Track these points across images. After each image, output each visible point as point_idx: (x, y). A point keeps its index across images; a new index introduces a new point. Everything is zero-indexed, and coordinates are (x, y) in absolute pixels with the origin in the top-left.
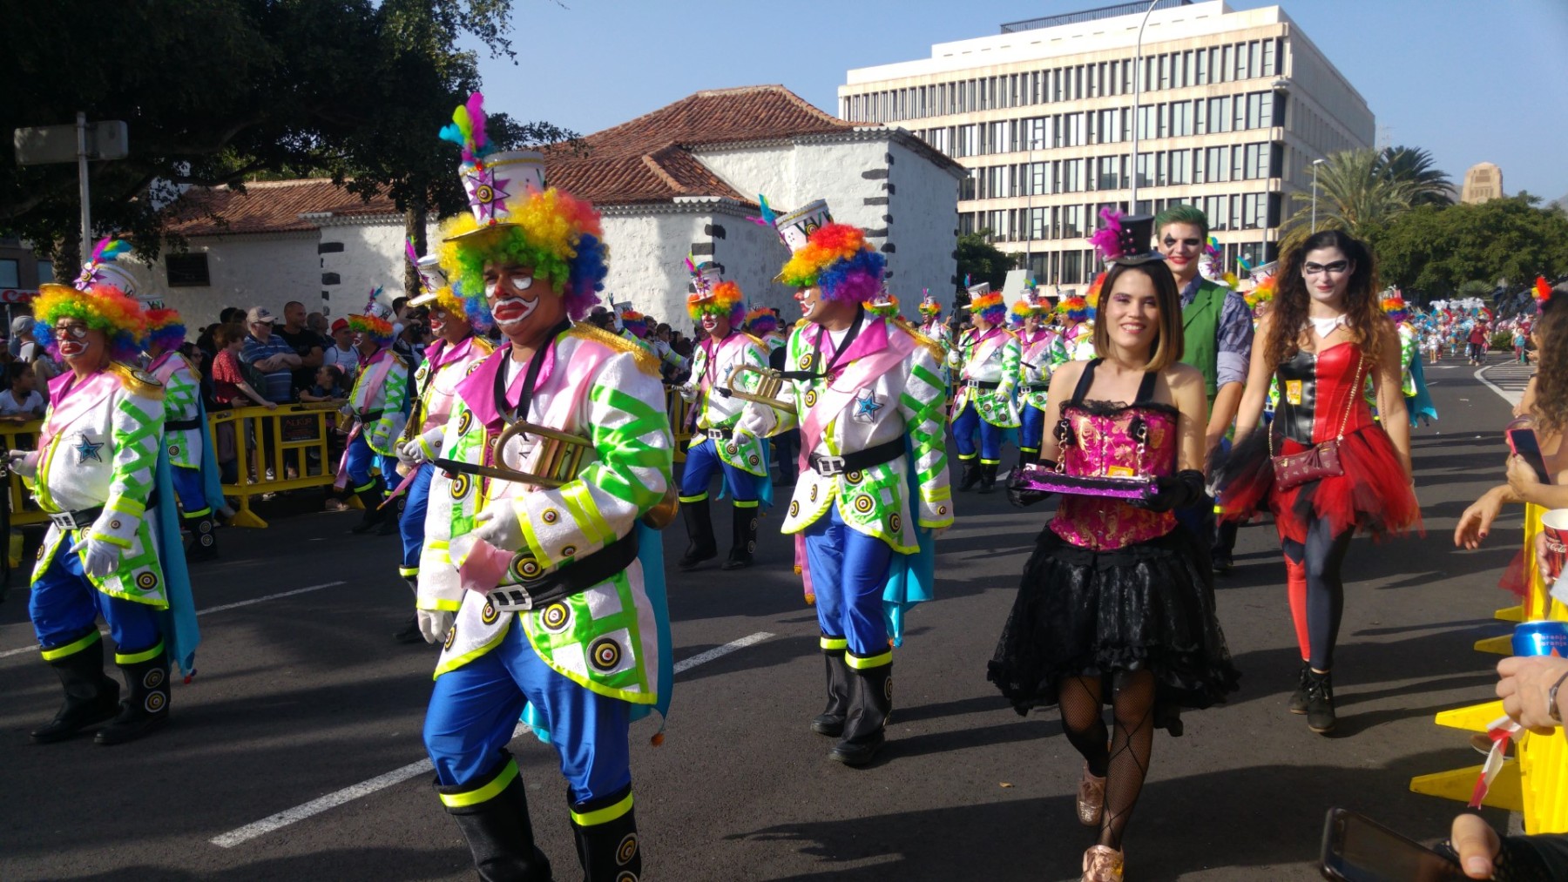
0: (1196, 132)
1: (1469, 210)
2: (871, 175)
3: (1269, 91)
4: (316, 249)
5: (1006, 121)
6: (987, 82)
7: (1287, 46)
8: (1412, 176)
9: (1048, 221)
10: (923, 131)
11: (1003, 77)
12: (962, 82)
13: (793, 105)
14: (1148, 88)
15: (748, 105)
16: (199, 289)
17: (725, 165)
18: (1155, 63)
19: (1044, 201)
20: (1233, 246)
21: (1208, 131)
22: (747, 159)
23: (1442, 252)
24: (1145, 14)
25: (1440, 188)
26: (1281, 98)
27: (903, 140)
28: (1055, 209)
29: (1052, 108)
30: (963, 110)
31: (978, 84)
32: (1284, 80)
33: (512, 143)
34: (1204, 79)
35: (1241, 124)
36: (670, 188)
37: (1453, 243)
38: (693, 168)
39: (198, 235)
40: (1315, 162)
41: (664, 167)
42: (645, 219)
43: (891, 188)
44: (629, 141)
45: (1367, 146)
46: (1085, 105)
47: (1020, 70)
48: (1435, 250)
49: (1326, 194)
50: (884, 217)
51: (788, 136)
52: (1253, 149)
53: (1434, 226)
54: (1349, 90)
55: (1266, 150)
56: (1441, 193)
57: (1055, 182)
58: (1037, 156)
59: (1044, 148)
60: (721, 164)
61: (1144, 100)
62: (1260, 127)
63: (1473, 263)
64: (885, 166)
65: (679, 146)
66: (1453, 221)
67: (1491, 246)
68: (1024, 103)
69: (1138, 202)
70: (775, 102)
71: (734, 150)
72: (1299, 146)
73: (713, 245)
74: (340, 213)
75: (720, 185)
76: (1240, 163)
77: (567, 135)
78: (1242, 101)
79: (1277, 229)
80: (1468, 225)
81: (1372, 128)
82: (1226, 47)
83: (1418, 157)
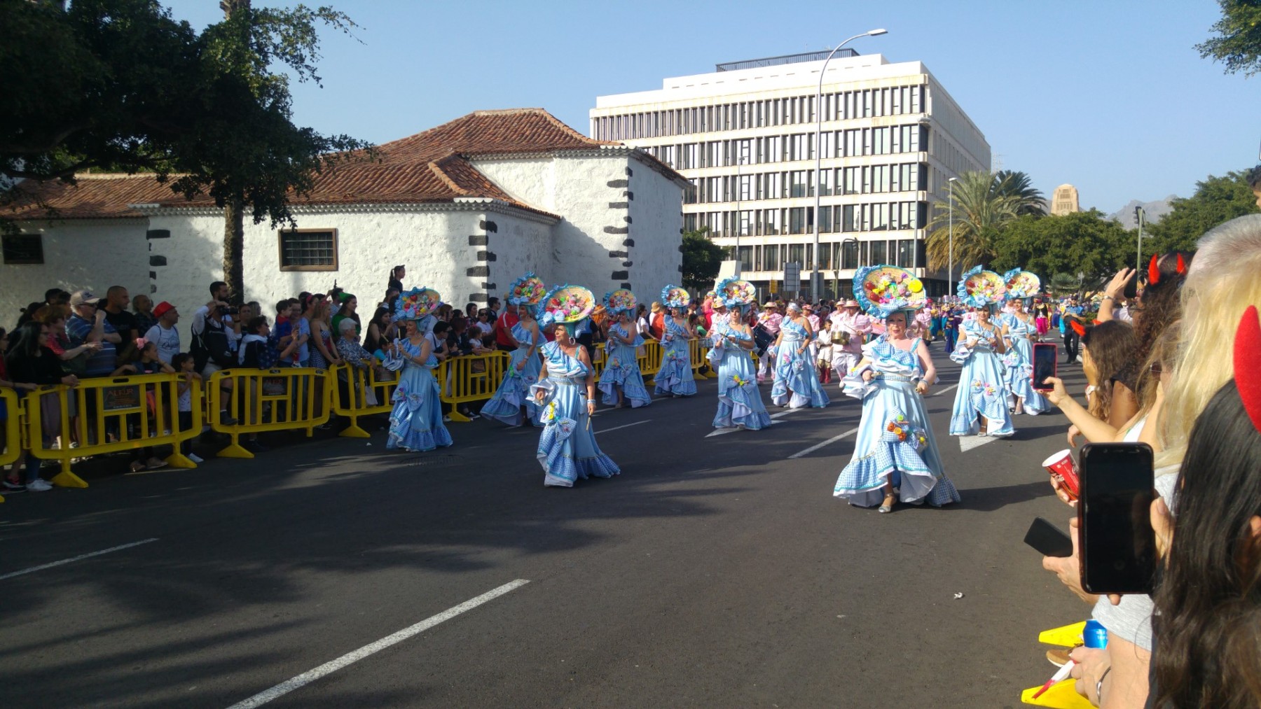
0: (864, 154)
1: (1057, 221)
2: (615, 184)
3: (916, 125)
4: (145, 235)
5: (720, 141)
6: (706, 110)
7: (928, 91)
8: (1017, 193)
9: (753, 221)
10: (656, 148)
11: (718, 107)
12: (687, 110)
13: (552, 125)
14: (828, 119)
15: (515, 124)
16: (34, 266)
17: (497, 172)
18: (832, 99)
19: (749, 205)
20: (892, 242)
21: (873, 152)
22: (515, 167)
23: (1041, 251)
24: (825, 61)
25: (1036, 202)
26: (924, 130)
27: (639, 157)
28: (758, 212)
29: (754, 132)
30: (687, 132)
31: (699, 111)
32: (927, 117)
33: (318, 152)
34: (869, 113)
35: (897, 149)
36: (451, 190)
37: (1047, 244)
38: (470, 174)
39: (33, 219)
40: (950, 180)
41: (446, 172)
42: (429, 215)
43: (630, 195)
44: (417, 150)
45: (986, 169)
46: (781, 130)
47: (730, 101)
48: (1035, 249)
49: (960, 204)
50: (625, 218)
51: (548, 150)
52: (906, 168)
53: (1033, 232)
54: (972, 127)
55: (915, 168)
56: (1037, 206)
57: (758, 191)
58: (745, 169)
59: (749, 163)
60: (495, 172)
61: (826, 126)
62: (910, 151)
63: (1061, 260)
64: (625, 177)
65: (458, 155)
66: (1046, 228)
67: (1072, 248)
68: (734, 127)
69: (820, 208)
70: (538, 123)
71: (504, 160)
73: (487, 237)
74: (167, 205)
75: (493, 189)
76: (896, 178)
77: (363, 145)
78: (897, 131)
79: (924, 230)
80: (1056, 231)
81: (989, 155)
82: (884, 90)
83: (1021, 179)
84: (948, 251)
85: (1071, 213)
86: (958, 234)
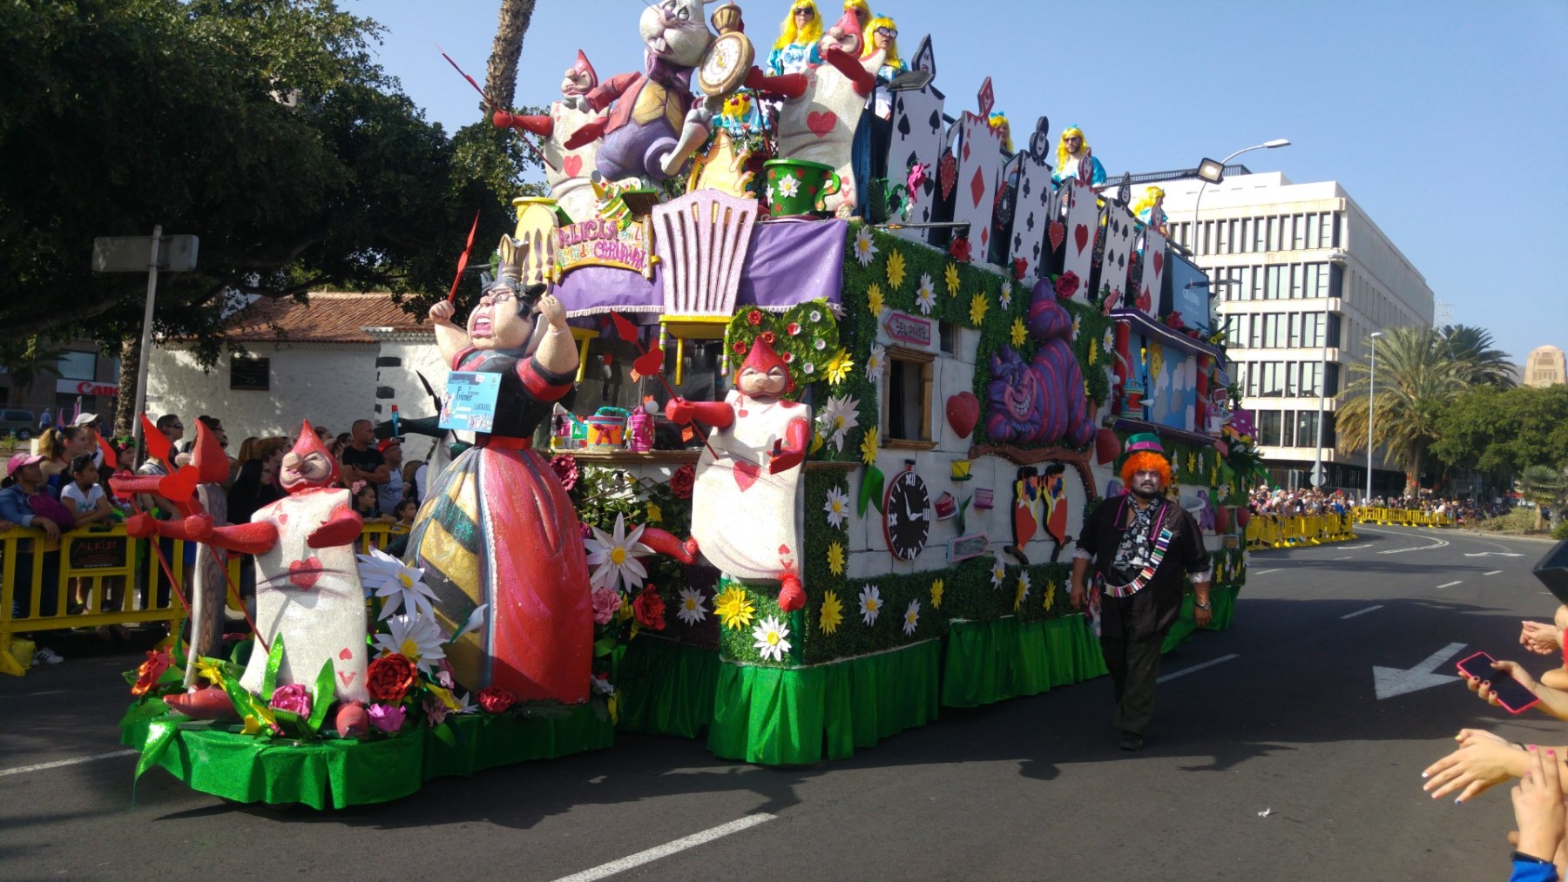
0: (1253, 298)
1: (1532, 394)
3: (1326, 263)
4: (374, 362)
7: (1344, 221)
8: (1472, 354)
14: (1205, 252)
16: (258, 392)
18: (1213, 227)
20: (1289, 413)
21: (1266, 296)
23: (1508, 433)
25: (1501, 368)
26: (1337, 270)
32: (1341, 253)
34: (1262, 246)
35: (1298, 293)
37: (1516, 425)
39: (262, 341)
40: (1373, 335)
45: (1426, 323)
48: (1497, 431)
49: (1385, 367)
52: (1310, 318)
53: (1495, 408)
54: (1407, 266)
55: (1323, 319)
56: (1502, 374)
62: (1317, 296)
63: (1538, 447)
66: (1515, 403)
67: (1555, 432)
72: (1356, 317)
74: (399, 329)
76: (1297, 330)
78: (1299, 271)
79: (1334, 399)
80: (1531, 408)
81: (1431, 305)
82: (1283, 217)
83: (1478, 339)
84: (1368, 428)
85: (1554, 385)
86: (1381, 407)
